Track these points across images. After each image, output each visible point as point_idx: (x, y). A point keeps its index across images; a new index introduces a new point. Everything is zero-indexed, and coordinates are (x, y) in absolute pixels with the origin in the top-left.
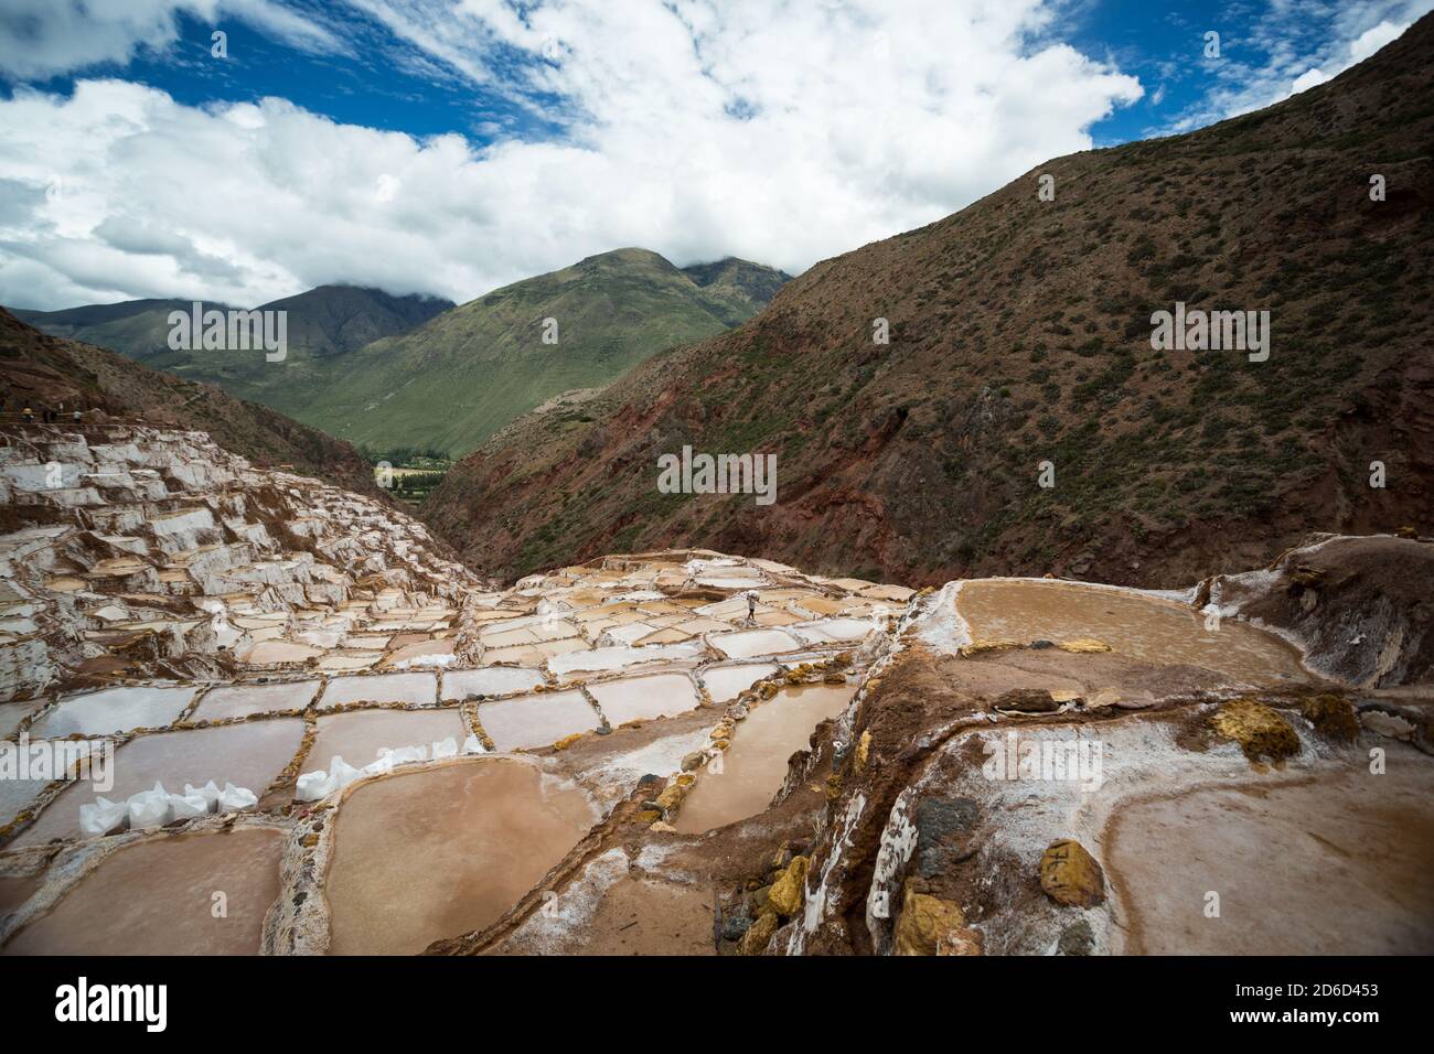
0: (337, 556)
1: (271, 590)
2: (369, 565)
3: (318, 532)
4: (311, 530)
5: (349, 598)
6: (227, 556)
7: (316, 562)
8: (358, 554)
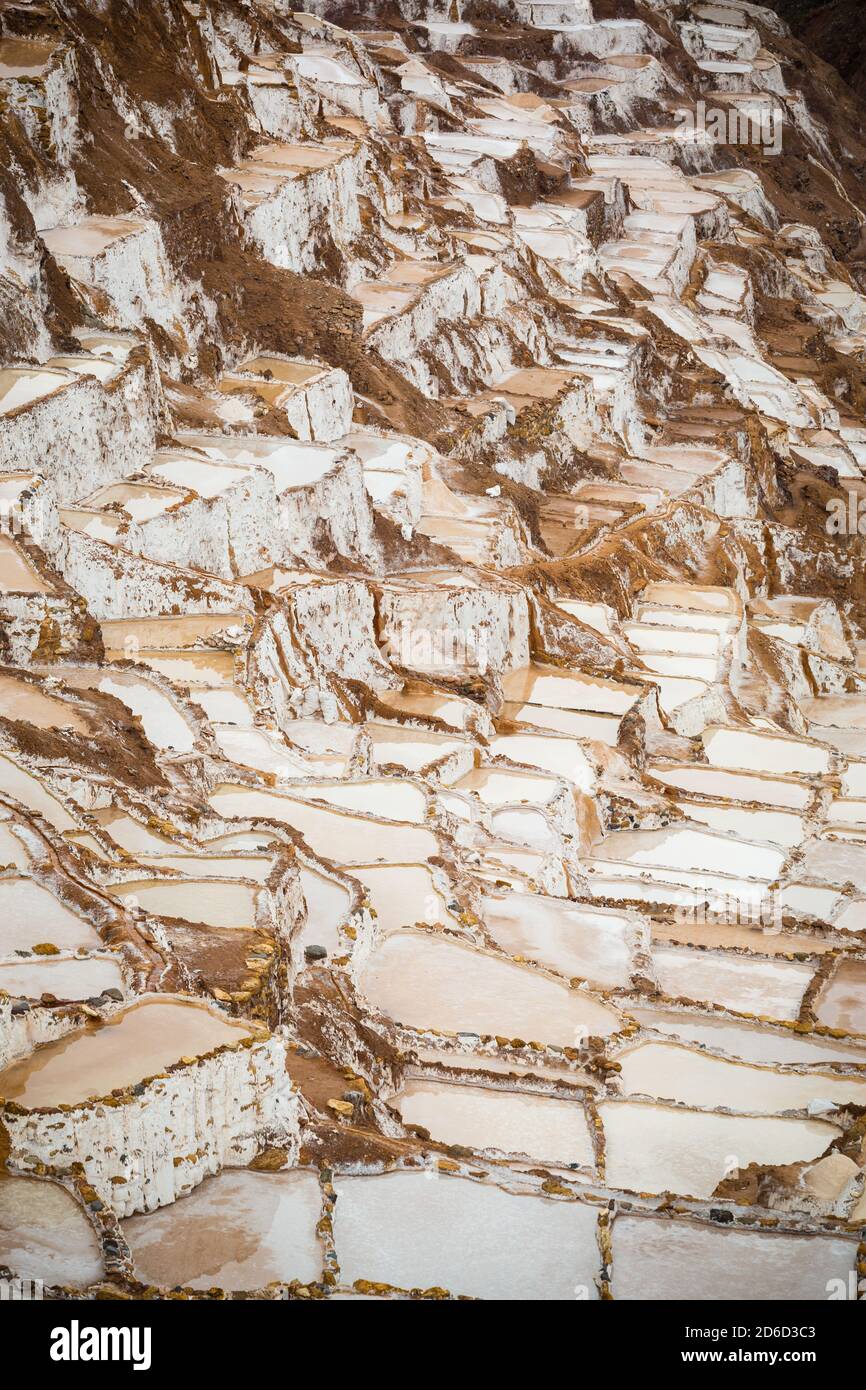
0: (436, 368)
1: (279, 621)
2: (577, 428)
3: (346, 229)
4: (320, 225)
5: (537, 655)
6: (90, 424)
7: (364, 416)
8: (522, 357)
